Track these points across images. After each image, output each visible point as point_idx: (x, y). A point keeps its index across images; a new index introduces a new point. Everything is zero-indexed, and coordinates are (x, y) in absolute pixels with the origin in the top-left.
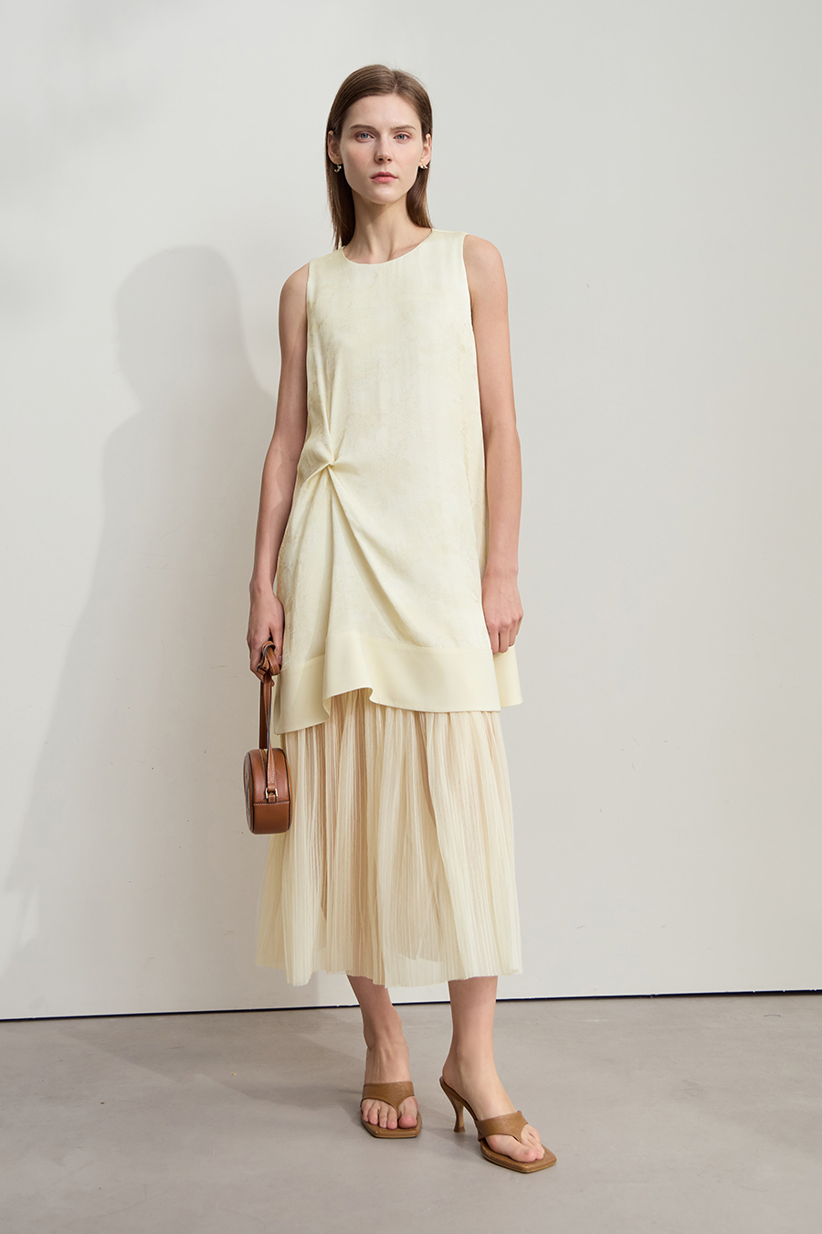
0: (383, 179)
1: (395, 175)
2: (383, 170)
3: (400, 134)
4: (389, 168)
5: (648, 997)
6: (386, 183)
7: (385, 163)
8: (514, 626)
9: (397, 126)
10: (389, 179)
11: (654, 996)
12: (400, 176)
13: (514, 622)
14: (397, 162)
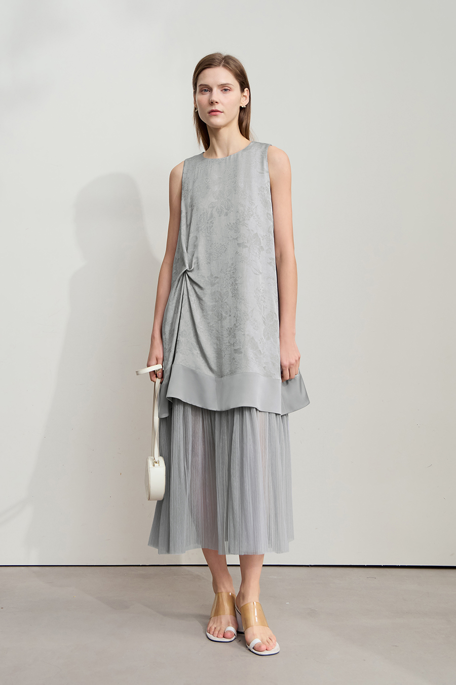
0: (214, 113)
1: (222, 111)
2: (213, 108)
3: (225, 89)
4: (217, 107)
5: (308, 566)
6: (215, 115)
7: (214, 104)
8: (297, 363)
9: (222, 84)
10: (218, 113)
11: (311, 566)
12: (224, 111)
13: (296, 361)
14: (222, 104)
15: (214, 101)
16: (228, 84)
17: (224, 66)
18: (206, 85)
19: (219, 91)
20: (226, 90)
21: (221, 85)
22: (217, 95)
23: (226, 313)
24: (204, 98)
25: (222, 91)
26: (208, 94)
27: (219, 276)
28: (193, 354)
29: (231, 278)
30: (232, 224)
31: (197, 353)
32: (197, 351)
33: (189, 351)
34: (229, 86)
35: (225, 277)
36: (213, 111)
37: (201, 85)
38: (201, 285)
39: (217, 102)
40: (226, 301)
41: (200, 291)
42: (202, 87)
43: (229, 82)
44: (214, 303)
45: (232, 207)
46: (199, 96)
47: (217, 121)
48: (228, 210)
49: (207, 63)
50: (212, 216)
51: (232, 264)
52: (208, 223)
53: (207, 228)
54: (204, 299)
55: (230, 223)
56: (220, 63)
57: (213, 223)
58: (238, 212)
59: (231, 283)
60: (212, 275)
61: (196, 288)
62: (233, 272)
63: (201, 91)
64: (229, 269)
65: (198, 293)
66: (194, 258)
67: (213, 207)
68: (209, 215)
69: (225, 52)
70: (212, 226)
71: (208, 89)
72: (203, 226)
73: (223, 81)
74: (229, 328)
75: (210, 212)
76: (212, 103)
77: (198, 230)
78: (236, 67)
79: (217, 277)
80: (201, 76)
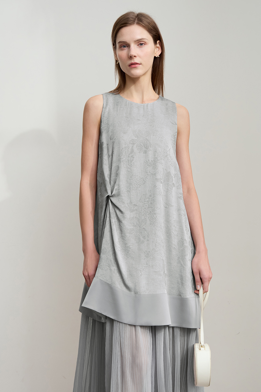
15: (132, 55)
16: (143, 39)
17: (138, 24)
18: (124, 42)
19: (136, 46)
20: (141, 44)
21: (137, 40)
22: (135, 50)
23: (144, 237)
24: (124, 53)
25: (138, 45)
26: (126, 49)
27: (137, 205)
28: (111, 270)
29: (149, 207)
30: (150, 161)
31: (115, 269)
32: (114, 268)
33: (108, 267)
34: (144, 40)
35: (143, 206)
36: (132, 64)
37: (120, 42)
38: (122, 209)
39: (135, 56)
40: (144, 227)
41: (121, 214)
42: (121, 44)
43: (144, 37)
44: (132, 227)
45: (150, 146)
46: (119, 52)
47: (137, 72)
48: (147, 149)
49: (123, 22)
50: (132, 151)
51: (150, 196)
52: (129, 156)
53: (128, 161)
54: (123, 222)
55: (149, 160)
56: (134, 21)
57: (134, 158)
58: (156, 151)
59: (149, 211)
60: (131, 202)
61: (118, 211)
62: (151, 203)
63: (120, 47)
64: (148, 200)
65: (119, 216)
66: (116, 185)
67: (134, 144)
68: (130, 150)
69: (137, 10)
70: (133, 160)
71: (126, 45)
72: (125, 159)
73: (139, 37)
74: (146, 251)
75: (131, 148)
76: (131, 57)
77: (119, 160)
78: (149, 23)
79: (136, 205)
80: (119, 34)
